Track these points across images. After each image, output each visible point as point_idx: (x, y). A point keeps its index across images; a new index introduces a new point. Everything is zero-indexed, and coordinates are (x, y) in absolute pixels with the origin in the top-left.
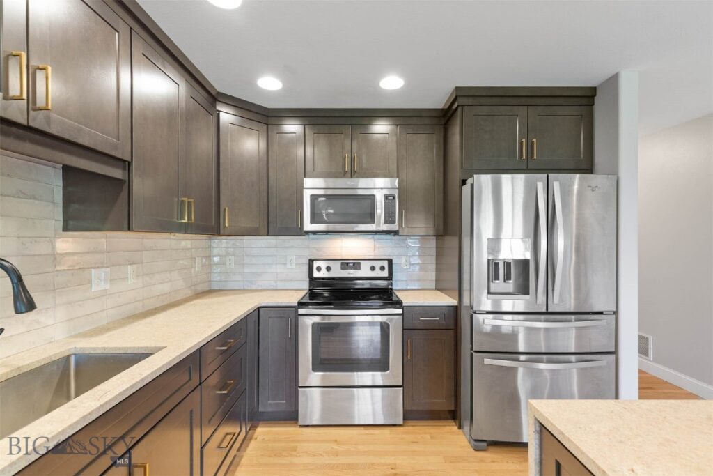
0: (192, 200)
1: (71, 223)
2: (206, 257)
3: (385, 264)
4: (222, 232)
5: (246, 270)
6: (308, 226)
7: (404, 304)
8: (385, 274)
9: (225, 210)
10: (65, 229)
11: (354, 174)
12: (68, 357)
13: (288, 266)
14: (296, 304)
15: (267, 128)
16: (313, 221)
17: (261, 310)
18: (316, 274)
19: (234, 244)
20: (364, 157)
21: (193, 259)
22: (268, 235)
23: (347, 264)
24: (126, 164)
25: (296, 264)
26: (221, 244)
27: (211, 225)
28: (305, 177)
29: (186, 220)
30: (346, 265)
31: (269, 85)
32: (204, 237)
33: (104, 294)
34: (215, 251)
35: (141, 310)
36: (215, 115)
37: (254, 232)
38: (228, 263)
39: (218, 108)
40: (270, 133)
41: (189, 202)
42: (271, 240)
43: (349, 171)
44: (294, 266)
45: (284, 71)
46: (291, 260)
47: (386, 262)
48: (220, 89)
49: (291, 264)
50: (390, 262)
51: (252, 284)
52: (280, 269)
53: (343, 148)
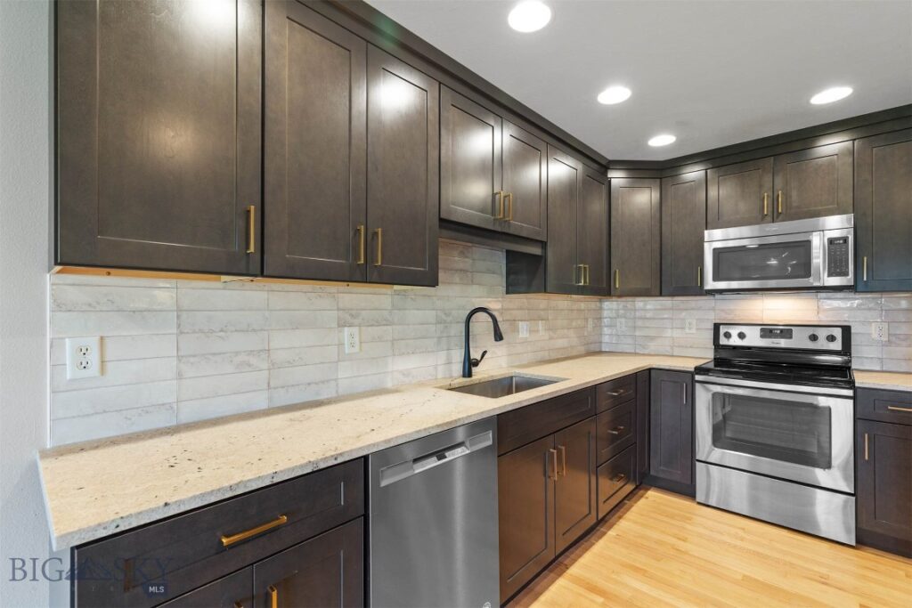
0: (587, 266)
1: (511, 288)
2: (597, 319)
3: (838, 333)
4: (612, 293)
5: (637, 333)
6: (710, 284)
7: (857, 385)
8: (837, 345)
9: (616, 272)
10: (507, 293)
11: (777, 217)
12: (512, 378)
13: (687, 331)
14: (693, 370)
15: (661, 183)
16: (716, 278)
17: (652, 371)
18: (723, 341)
19: (624, 306)
20: (794, 194)
21: (586, 320)
22: (661, 295)
23: (771, 331)
24: (544, 244)
25: (697, 329)
26: (610, 306)
27: (602, 288)
28: (706, 229)
29: (582, 284)
30: (767, 331)
31: (662, 142)
32: (596, 298)
33: (525, 342)
34: (605, 313)
35: (547, 358)
36: (606, 183)
37: (645, 293)
38: (618, 324)
39: (609, 176)
40: (663, 186)
41: (585, 268)
42: (666, 302)
43: (770, 214)
44: (694, 331)
45: (677, 125)
46: (690, 324)
47: (840, 330)
48: (610, 157)
49: (690, 329)
50: (846, 331)
51: (644, 348)
52: (677, 334)
53: (761, 186)
